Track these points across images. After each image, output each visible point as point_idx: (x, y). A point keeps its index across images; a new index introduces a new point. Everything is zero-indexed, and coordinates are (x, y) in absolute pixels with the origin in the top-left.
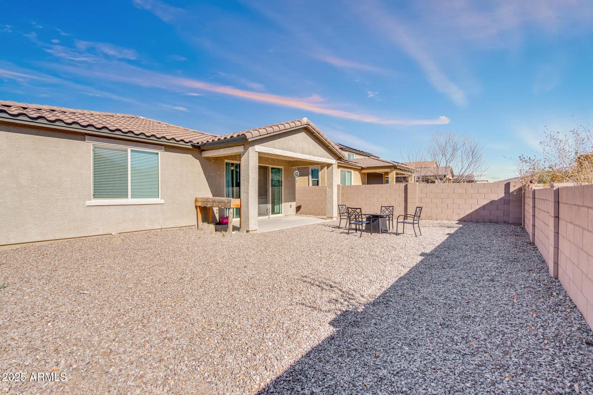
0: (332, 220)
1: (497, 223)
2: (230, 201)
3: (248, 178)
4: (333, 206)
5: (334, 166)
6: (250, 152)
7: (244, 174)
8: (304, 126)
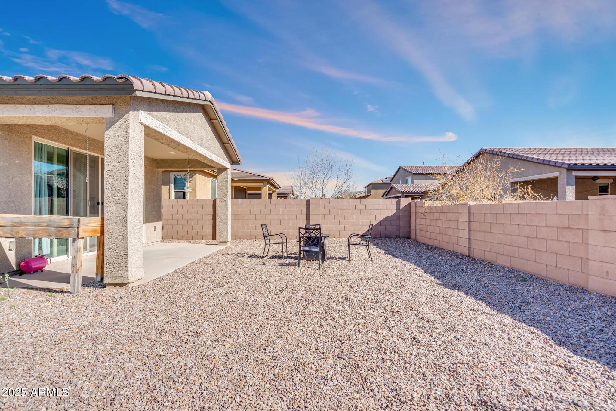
0: (226, 246)
1: (391, 238)
2: (77, 223)
3: (124, 174)
4: (227, 226)
5: (229, 172)
6: (131, 121)
7: (114, 166)
8: (209, 103)
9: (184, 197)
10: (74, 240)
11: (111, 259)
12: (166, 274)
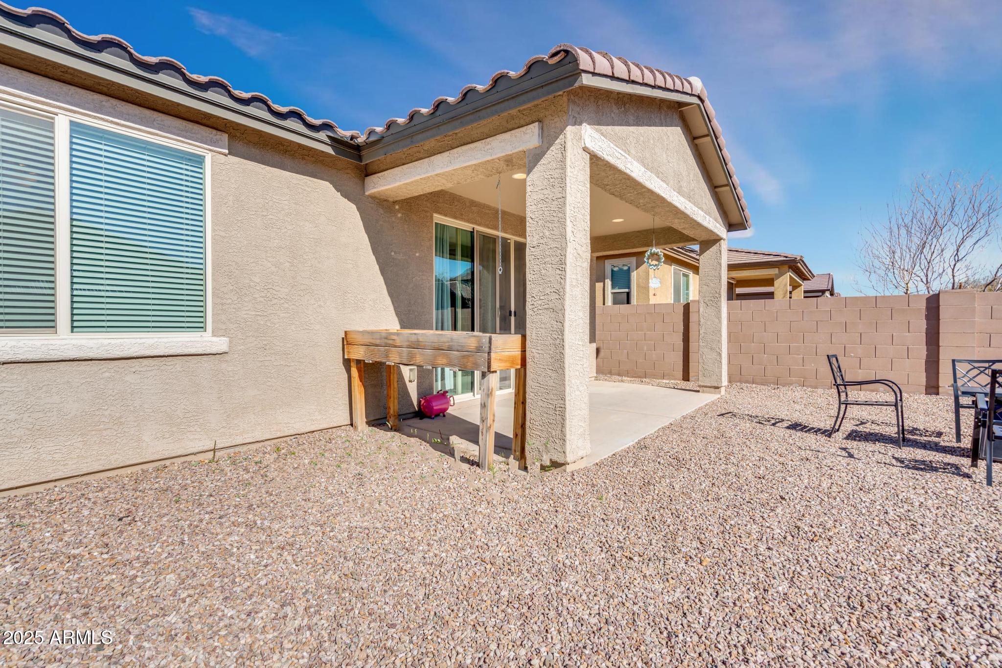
0: (719, 396)
2: (487, 345)
3: (559, 251)
4: (720, 355)
5: (724, 245)
6: (569, 145)
7: (542, 238)
8: (695, 100)
9: (628, 302)
10: (484, 375)
11: (537, 413)
12: (623, 448)
